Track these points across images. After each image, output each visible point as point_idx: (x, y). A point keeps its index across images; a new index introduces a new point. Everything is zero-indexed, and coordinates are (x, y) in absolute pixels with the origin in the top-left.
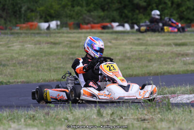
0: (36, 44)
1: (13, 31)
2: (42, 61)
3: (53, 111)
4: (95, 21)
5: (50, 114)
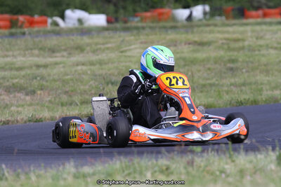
3: (200, 159)
4: (271, 4)
5: (195, 164)
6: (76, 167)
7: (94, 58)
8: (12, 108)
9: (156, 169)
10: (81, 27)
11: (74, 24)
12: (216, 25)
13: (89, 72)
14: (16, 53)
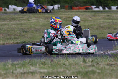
0: (45, 19)
3: (56, 60)
4: (82, 5)
6: (12, 61)
7: (19, 23)
9: (41, 63)
10: (14, 11)
11: (12, 10)
12: (62, 12)
13: (17, 28)
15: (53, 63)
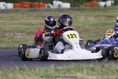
1: (80, 8)
2: (101, 29)
3: (107, 65)
5: (105, 67)
8: (30, 41)
9: (89, 68)
11: (57, 7)
12: (116, 9)
14: (32, 18)
15: (103, 69)
